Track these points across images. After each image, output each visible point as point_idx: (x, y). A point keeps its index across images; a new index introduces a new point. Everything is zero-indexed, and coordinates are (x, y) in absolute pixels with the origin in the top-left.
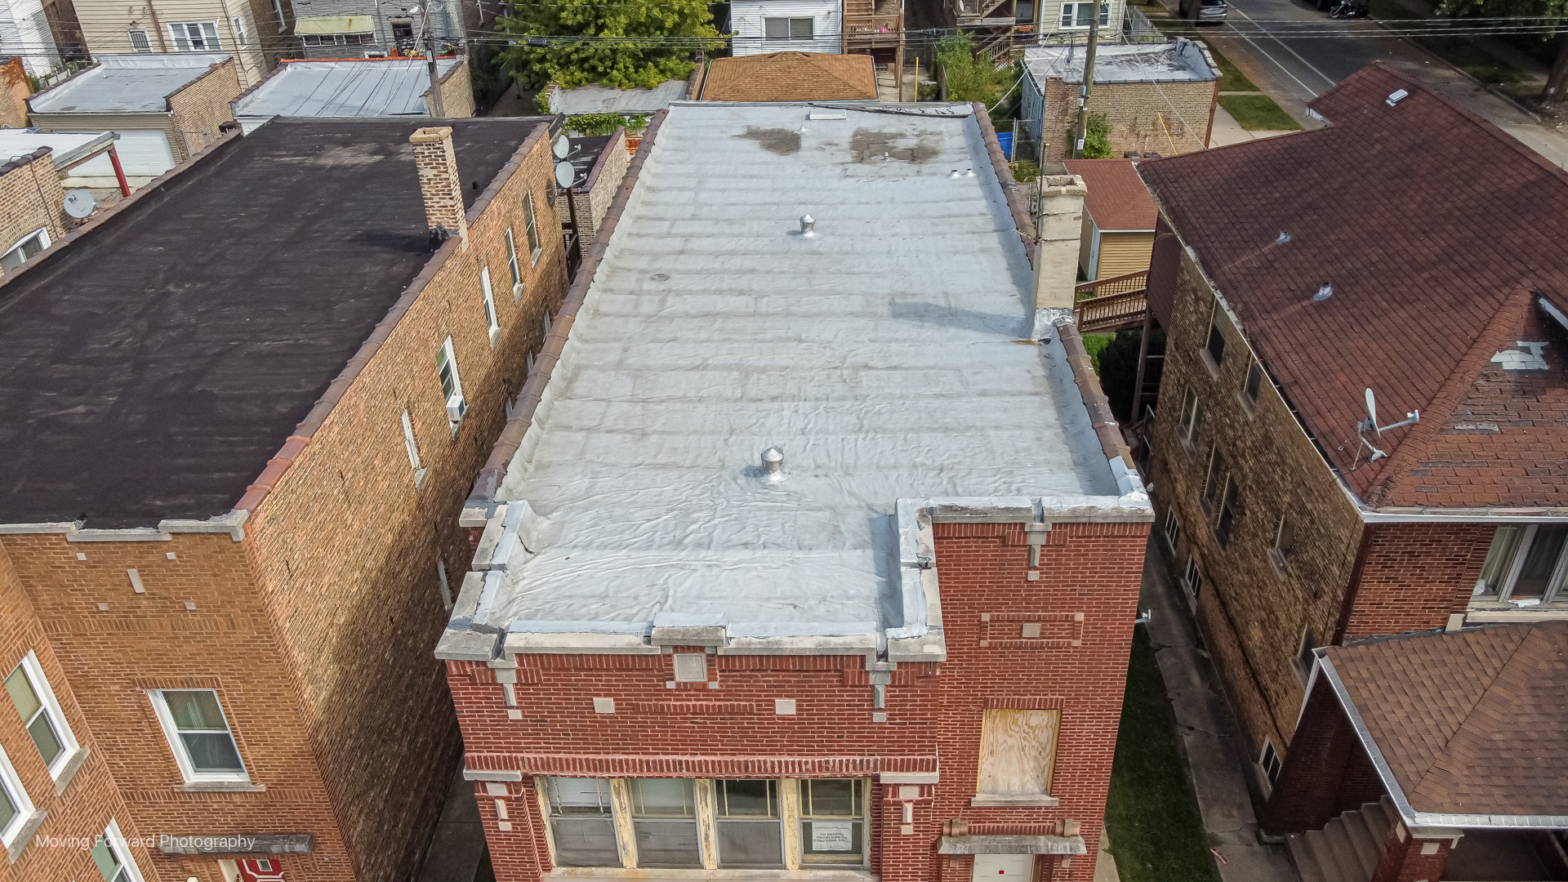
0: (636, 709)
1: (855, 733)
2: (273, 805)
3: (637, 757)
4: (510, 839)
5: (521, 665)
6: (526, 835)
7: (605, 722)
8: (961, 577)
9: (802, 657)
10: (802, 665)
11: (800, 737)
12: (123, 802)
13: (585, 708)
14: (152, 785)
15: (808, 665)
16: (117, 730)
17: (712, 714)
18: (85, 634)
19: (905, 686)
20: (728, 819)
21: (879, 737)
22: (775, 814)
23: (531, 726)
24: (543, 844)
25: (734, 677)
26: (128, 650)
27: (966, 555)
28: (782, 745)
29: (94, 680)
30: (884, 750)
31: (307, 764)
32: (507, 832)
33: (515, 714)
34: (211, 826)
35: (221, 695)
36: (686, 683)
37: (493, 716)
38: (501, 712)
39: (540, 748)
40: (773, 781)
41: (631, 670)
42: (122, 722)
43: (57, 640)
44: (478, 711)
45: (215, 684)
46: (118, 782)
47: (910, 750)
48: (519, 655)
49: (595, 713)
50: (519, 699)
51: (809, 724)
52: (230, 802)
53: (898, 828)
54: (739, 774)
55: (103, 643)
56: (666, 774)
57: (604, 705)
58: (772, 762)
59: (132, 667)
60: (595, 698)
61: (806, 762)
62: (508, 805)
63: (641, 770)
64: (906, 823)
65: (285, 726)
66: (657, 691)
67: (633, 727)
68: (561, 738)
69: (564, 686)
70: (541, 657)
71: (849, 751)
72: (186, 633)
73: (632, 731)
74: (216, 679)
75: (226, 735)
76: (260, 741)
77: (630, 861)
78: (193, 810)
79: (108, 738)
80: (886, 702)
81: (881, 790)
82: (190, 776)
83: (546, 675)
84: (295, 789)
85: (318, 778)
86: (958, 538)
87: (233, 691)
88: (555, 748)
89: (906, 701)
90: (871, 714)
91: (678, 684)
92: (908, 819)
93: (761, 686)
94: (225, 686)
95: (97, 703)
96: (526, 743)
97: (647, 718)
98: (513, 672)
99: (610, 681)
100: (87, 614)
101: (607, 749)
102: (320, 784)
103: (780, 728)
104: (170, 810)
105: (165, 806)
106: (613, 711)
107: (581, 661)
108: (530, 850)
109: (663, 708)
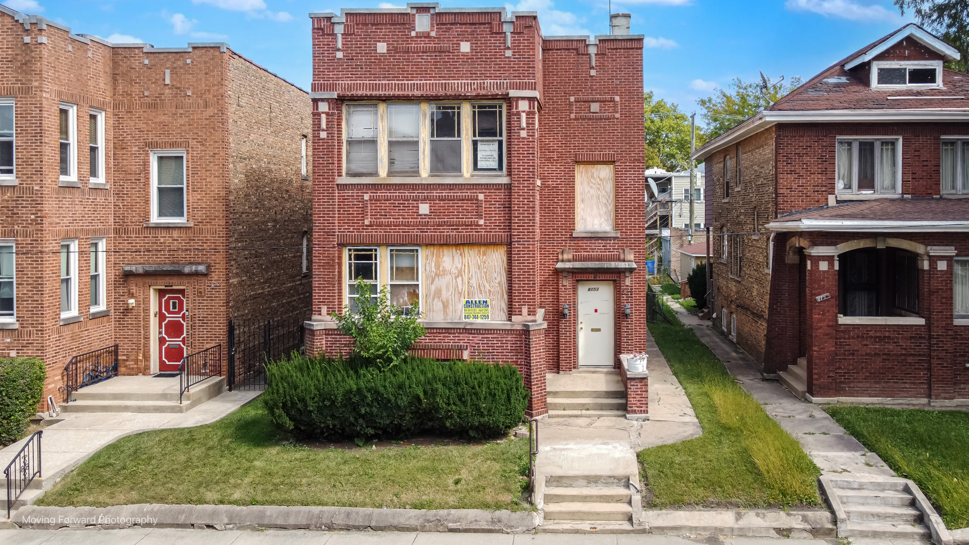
0: (396, 50)
1: (497, 64)
2: (194, 240)
3: (393, 82)
4: (324, 145)
5: (347, 21)
6: (333, 142)
7: (381, 59)
8: (559, 73)
9: (473, 13)
10: (473, 19)
11: (471, 68)
12: (112, 236)
13: (372, 50)
14: (132, 222)
15: (476, 19)
16: (127, 180)
17: (431, 52)
18: (132, 112)
19: (520, 33)
20: (435, 139)
21: (508, 67)
22: (459, 135)
23: (346, 63)
24: (340, 155)
25: (443, 28)
26: (150, 122)
27: (561, 61)
28: (463, 74)
29: (126, 143)
30: (511, 76)
31: (220, 207)
32: (324, 139)
33: (340, 55)
34: (155, 257)
35: (188, 153)
36: (420, 32)
37: (329, 57)
38: (333, 53)
39: (348, 77)
40: (459, 108)
41: (396, 24)
42: (131, 174)
43: (117, 115)
44: (322, 53)
45: (187, 145)
46: (114, 219)
47: (523, 76)
48: (347, 14)
49: (377, 53)
50: (343, 44)
51: (476, 58)
52: (171, 237)
53: (519, 133)
54: (441, 93)
55: (139, 118)
56: (406, 93)
57: (382, 48)
58: (458, 83)
59: (148, 134)
60: (378, 44)
61: (474, 83)
62: (327, 119)
63: (395, 90)
64: (523, 129)
65: (215, 177)
66: (407, 38)
67: (394, 62)
68: (359, 71)
69: (364, 35)
70: (356, 16)
71: (494, 77)
72: (181, 111)
73: (393, 65)
74: (188, 142)
75: (182, 189)
76: (199, 188)
77: (383, 172)
78: (149, 243)
79: (120, 185)
80: (511, 43)
81: (510, 106)
82: (155, 218)
83: (357, 29)
84: (209, 227)
85: (223, 217)
86: (556, 50)
87: (195, 151)
88: (355, 77)
89: (520, 43)
90: (504, 52)
91: (417, 33)
92: (524, 125)
93: (454, 35)
94: (192, 148)
95: (123, 160)
96: (342, 74)
97: (401, 56)
98: (342, 26)
99: (386, 32)
100: (137, 98)
101: (380, 77)
102: (223, 222)
103: (462, 61)
104: (136, 243)
105: (134, 240)
106: (385, 51)
107: (374, 18)
108: (333, 154)
109: (408, 49)
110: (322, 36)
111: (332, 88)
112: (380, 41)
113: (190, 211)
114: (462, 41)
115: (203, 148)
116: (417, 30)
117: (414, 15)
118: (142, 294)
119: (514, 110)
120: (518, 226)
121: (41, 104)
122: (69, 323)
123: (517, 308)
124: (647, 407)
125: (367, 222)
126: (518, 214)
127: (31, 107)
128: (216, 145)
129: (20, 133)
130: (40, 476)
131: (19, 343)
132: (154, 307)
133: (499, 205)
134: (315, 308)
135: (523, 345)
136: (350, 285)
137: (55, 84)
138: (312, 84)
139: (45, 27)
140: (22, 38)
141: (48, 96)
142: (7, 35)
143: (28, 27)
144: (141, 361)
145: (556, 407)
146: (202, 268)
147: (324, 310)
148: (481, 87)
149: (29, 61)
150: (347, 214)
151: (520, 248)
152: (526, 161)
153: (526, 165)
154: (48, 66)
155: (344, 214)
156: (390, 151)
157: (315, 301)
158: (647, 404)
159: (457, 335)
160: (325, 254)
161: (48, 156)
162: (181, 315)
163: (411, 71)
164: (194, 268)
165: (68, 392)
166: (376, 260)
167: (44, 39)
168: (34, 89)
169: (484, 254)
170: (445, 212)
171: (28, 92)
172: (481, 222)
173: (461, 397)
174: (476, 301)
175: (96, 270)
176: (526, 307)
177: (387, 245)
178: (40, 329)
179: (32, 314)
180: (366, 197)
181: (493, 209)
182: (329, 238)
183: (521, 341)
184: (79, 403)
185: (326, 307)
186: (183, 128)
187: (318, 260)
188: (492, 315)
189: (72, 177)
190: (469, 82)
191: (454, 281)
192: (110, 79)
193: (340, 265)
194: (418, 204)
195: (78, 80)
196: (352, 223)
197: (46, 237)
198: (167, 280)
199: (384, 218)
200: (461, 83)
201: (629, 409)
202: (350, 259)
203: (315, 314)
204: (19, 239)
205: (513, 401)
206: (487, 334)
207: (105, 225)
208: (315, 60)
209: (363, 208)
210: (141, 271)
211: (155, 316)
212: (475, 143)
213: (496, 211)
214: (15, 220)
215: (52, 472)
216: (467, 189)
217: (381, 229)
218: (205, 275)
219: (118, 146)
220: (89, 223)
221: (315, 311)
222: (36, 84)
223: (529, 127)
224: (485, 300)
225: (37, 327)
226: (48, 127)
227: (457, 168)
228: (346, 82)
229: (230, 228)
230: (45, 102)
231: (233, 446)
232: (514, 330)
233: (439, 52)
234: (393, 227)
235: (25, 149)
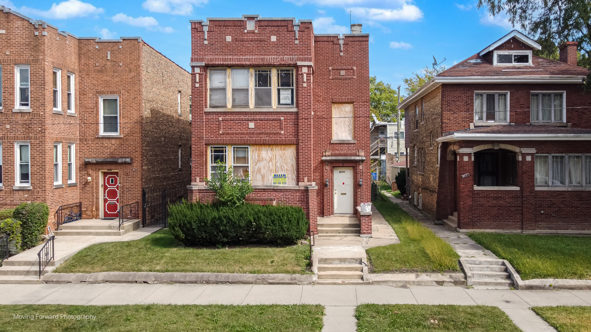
0: (236, 40)
1: (291, 48)
2: (124, 145)
3: (235, 57)
4: (197, 91)
5: (210, 24)
6: (202, 89)
7: (228, 45)
8: (323, 54)
9: (278, 21)
10: (278, 24)
11: (277, 49)
12: (78, 142)
13: (224, 40)
14: (89, 135)
15: (279, 24)
16: (86, 112)
17: (255, 41)
18: (89, 75)
19: (303, 31)
20: (257, 88)
21: (297, 49)
22: (270, 86)
23: (209, 46)
24: (206, 96)
25: (261, 28)
26: (99, 80)
27: (324, 47)
28: (272, 53)
29: (86, 91)
30: (298, 54)
31: (138, 126)
32: (197, 88)
33: (206, 42)
34: (102, 154)
35: (120, 97)
36: (249, 30)
37: (200, 43)
38: (203, 42)
39: (211, 54)
40: (270, 71)
41: (236, 26)
42: (89, 109)
43: (81, 76)
44: (197, 42)
45: (119, 93)
46: (79, 133)
47: (305, 54)
48: (210, 21)
49: (226, 41)
50: (208, 37)
51: (279, 45)
52: (111, 143)
53: (303, 84)
54: (261, 63)
55: (93, 78)
56: (242, 63)
57: (229, 39)
58: (270, 58)
59: (98, 87)
60: (227, 36)
61: (278, 58)
62: (199, 77)
63: (236, 61)
64: (305, 82)
65: (135, 110)
66: (242, 33)
67: (235, 46)
68: (216, 51)
69: (219, 32)
70: (215, 22)
71: (289, 54)
72: (117, 74)
73: (235, 48)
74: (120, 91)
75: (117, 117)
76: (126, 116)
77: (229, 105)
78: (98, 146)
79: (83, 115)
80: (298, 37)
81: (298, 70)
82: (102, 133)
83: (215, 28)
84: (132, 137)
85: (140, 132)
86: (322, 41)
87: (124, 96)
88: (215, 55)
89: (303, 36)
90: (295, 41)
91: (248, 31)
92: (305, 80)
93: (268, 32)
94: (122, 94)
95: (84, 101)
96: (207, 53)
97: (239, 43)
98: (208, 27)
99: (231, 30)
100: (92, 67)
101: (228, 55)
102: (139, 135)
103: (272, 46)
104: (91, 146)
105: (91, 145)
106: (231, 41)
107: (225, 23)
108: (203, 96)
109: (243, 39)
110: (196, 32)
111: (202, 60)
112: (227, 35)
113: (122, 129)
114: (272, 35)
115: (129, 95)
116: (248, 29)
117: (246, 21)
118: (95, 174)
119: (300, 72)
120: (302, 134)
121: (44, 68)
122: (58, 187)
123: (302, 178)
124: (371, 231)
125: (221, 132)
126: (302, 128)
127: (39, 70)
128: (136, 93)
129: (33, 84)
130: (54, 260)
131: (32, 197)
132: (101, 182)
133: (292, 123)
134: (193, 178)
135: (305, 198)
136: (211, 166)
137: (51, 57)
138: (191, 58)
139: (46, 27)
140: (34, 33)
141: (48, 64)
142: (25, 31)
143: (37, 27)
144: (94, 211)
145: (322, 231)
146: (128, 160)
147: (198, 179)
148: (282, 60)
149: (37, 45)
150: (210, 128)
151: (303, 146)
152: (306, 99)
153: (306, 101)
154: (47, 48)
155: (208, 128)
156: (233, 95)
157: (193, 175)
158: (371, 229)
159: (269, 192)
160: (198, 149)
161: (48, 96)
162: (116, 186)
163: (245, 51)
164: (124, 160)
165: (58, 224)
166: (225, 153)
167: (45, 33)
168: (40, 60)
169: (284, 150)
170: (263, 127)
171: (37, 62)
172: (282, 132)
173: (273, 222)
174: (279, 175)
175: (70, 161)
176: (307, 177)
177: (232, 144)
178: (43, 189)
179: (39, 182)
180: (220, 119)
181: (289, 125)
182: (201, 141)
183: (304, 196)
184: (63, 231)
185: (199, 178)
186: (118, 83)
187: (195, 152)
188: (288, 183)
189: (59, 109)
190: (276, 57)
191: (268, 164)
192: (77, 56)
193: (206, 155)
194: (248, 122)
195: (62, 56)
196: (213, 133)
197: (47, 140)
198: (109, 167)
199: (230, 130)
200: (271, 58)
201: (361, 232)
202: (212, 152)
203: (193, 182)
204: (32, 141)
205: (300, 224)
206: (286, 192)
207: (75, 136)
208: (193, 45)
209: (219, 124)
210: (94, 161)
211: (102, 186)
212: (279, 90)
213: (290, 126)
214: (30, 131)
215: (59, 258)
216: (275, 115)
217: (228, 136)
218: (130, 164)
219: (82, 93)
220: (67, 134)
221: (193, 180)
222: (41, 57)
223: (308, 81)
224: (284, 174)
225: (42, 189)
226: (48, 81)
227: (270, 104)
228: (210, 57)
229: (143, 138)
230: (46, 67)
231: (153, 247)
232: (300, 190)
233: (260, 41)
234: (235, 135)
235: (35, 92)
